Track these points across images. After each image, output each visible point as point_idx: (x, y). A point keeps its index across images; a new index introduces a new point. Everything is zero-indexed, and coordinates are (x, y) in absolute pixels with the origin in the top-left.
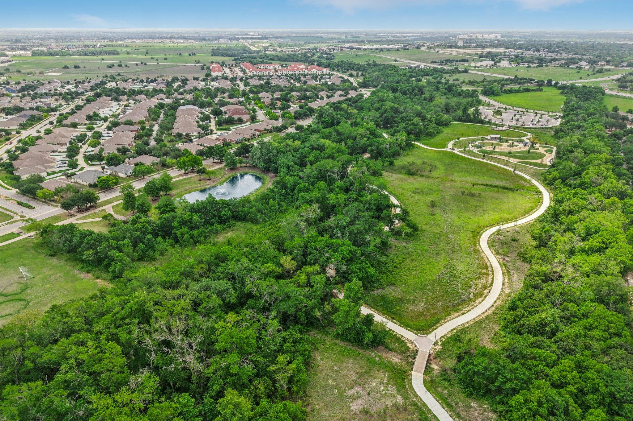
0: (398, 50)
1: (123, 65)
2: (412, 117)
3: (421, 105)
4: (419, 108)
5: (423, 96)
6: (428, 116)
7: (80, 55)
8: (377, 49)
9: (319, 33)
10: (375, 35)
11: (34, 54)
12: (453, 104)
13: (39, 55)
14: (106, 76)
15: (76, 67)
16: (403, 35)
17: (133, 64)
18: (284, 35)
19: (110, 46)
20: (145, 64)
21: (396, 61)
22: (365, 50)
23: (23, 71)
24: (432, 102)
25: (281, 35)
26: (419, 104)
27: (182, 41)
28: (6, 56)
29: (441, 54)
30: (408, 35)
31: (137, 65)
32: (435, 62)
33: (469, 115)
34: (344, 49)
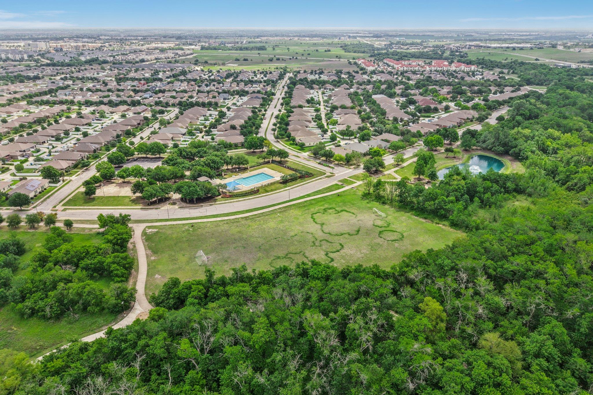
0: (532, 49)
1: (281, 59)
7: (237, 50)
8: (508, 48)
9: (426, 32)
10: (486, 33)
11: (203, 48)
13: (206, 49)
14: (277, 68)
15: (245, 60)
16: (519, 33)
17: (287, 58)
18: (394, 33)
19: (252, 42)
20: (296, 58)
21: (537, 60)
22: (495, 48)
23: (209, 62)
25: (391, 34)
27: (308, 39)
28: (183, 49)
29: (585, 54)
30: (525, 33)
31: (290, 59)
32: (582, 62)
34: (473, 47)
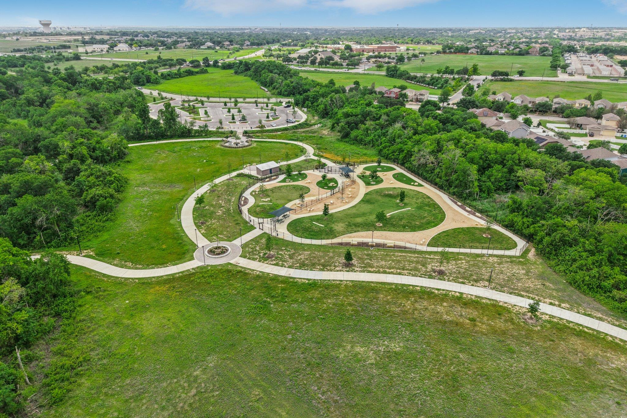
2: (15, 155)
3: (25, 117)
4: (24, 123)
5: (23, 97)
6: (66, 144)
12: (103, 104)
24: (48, 106)
26: (19, 115)
33: (156, 123)
